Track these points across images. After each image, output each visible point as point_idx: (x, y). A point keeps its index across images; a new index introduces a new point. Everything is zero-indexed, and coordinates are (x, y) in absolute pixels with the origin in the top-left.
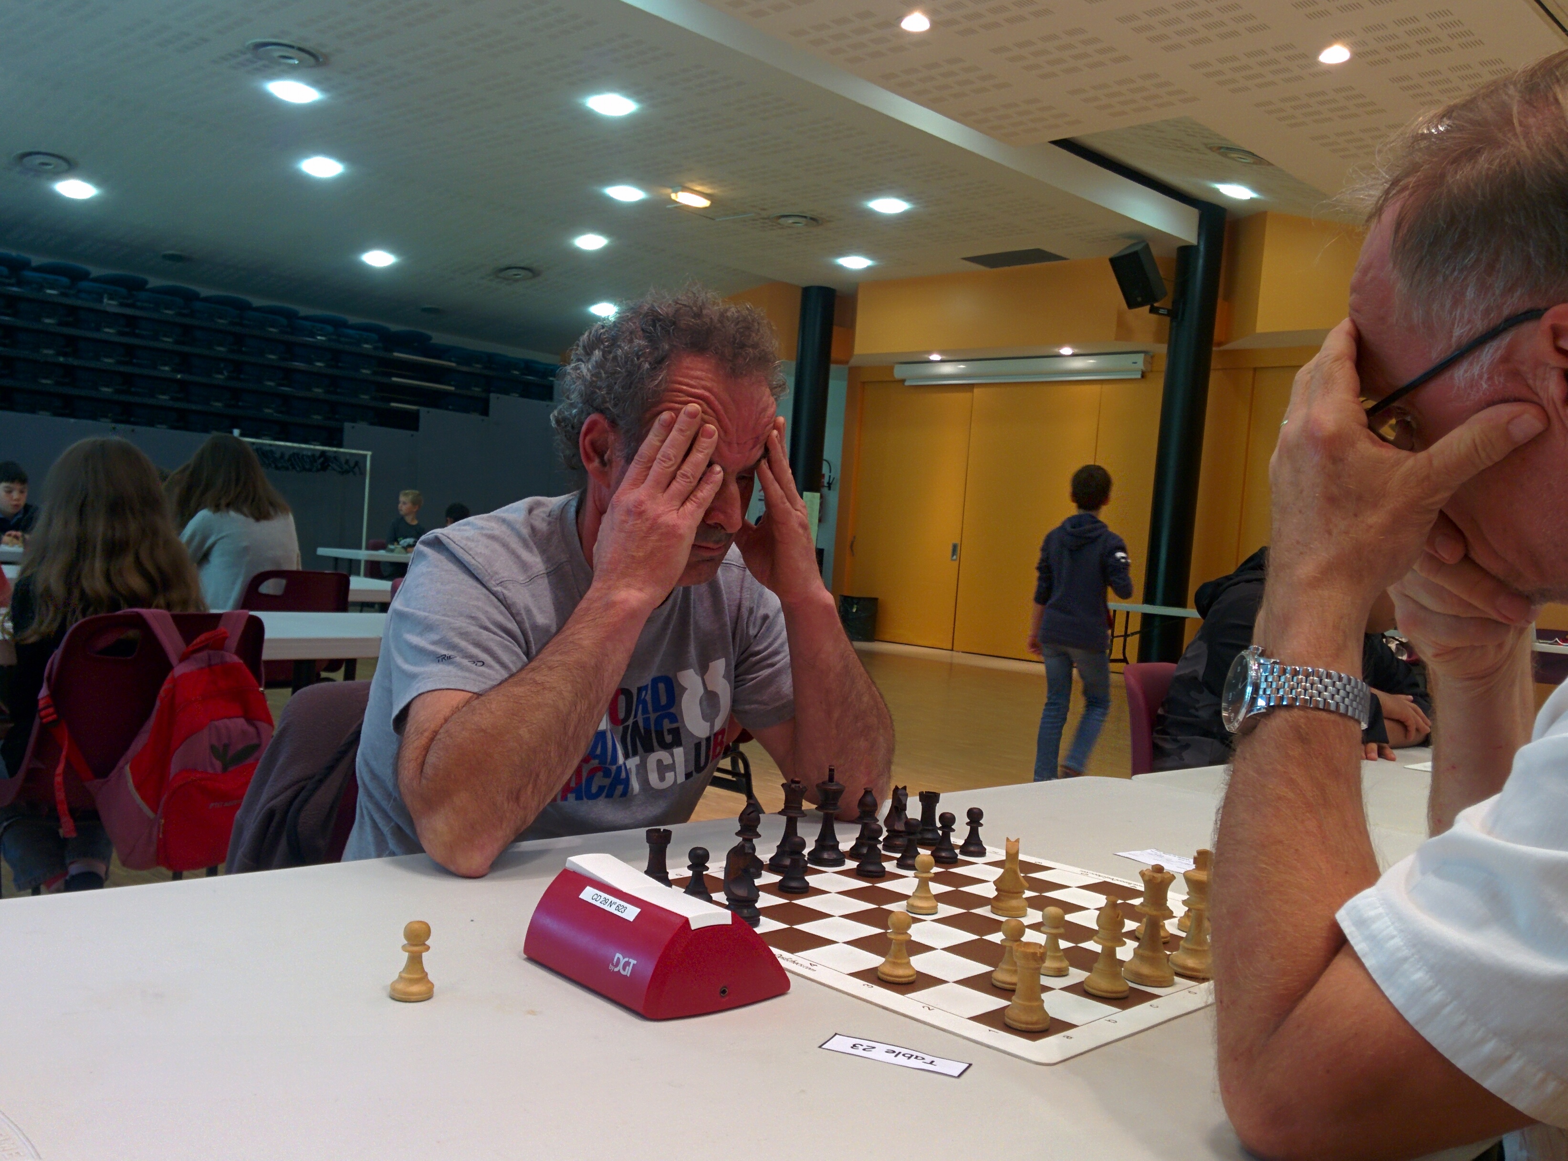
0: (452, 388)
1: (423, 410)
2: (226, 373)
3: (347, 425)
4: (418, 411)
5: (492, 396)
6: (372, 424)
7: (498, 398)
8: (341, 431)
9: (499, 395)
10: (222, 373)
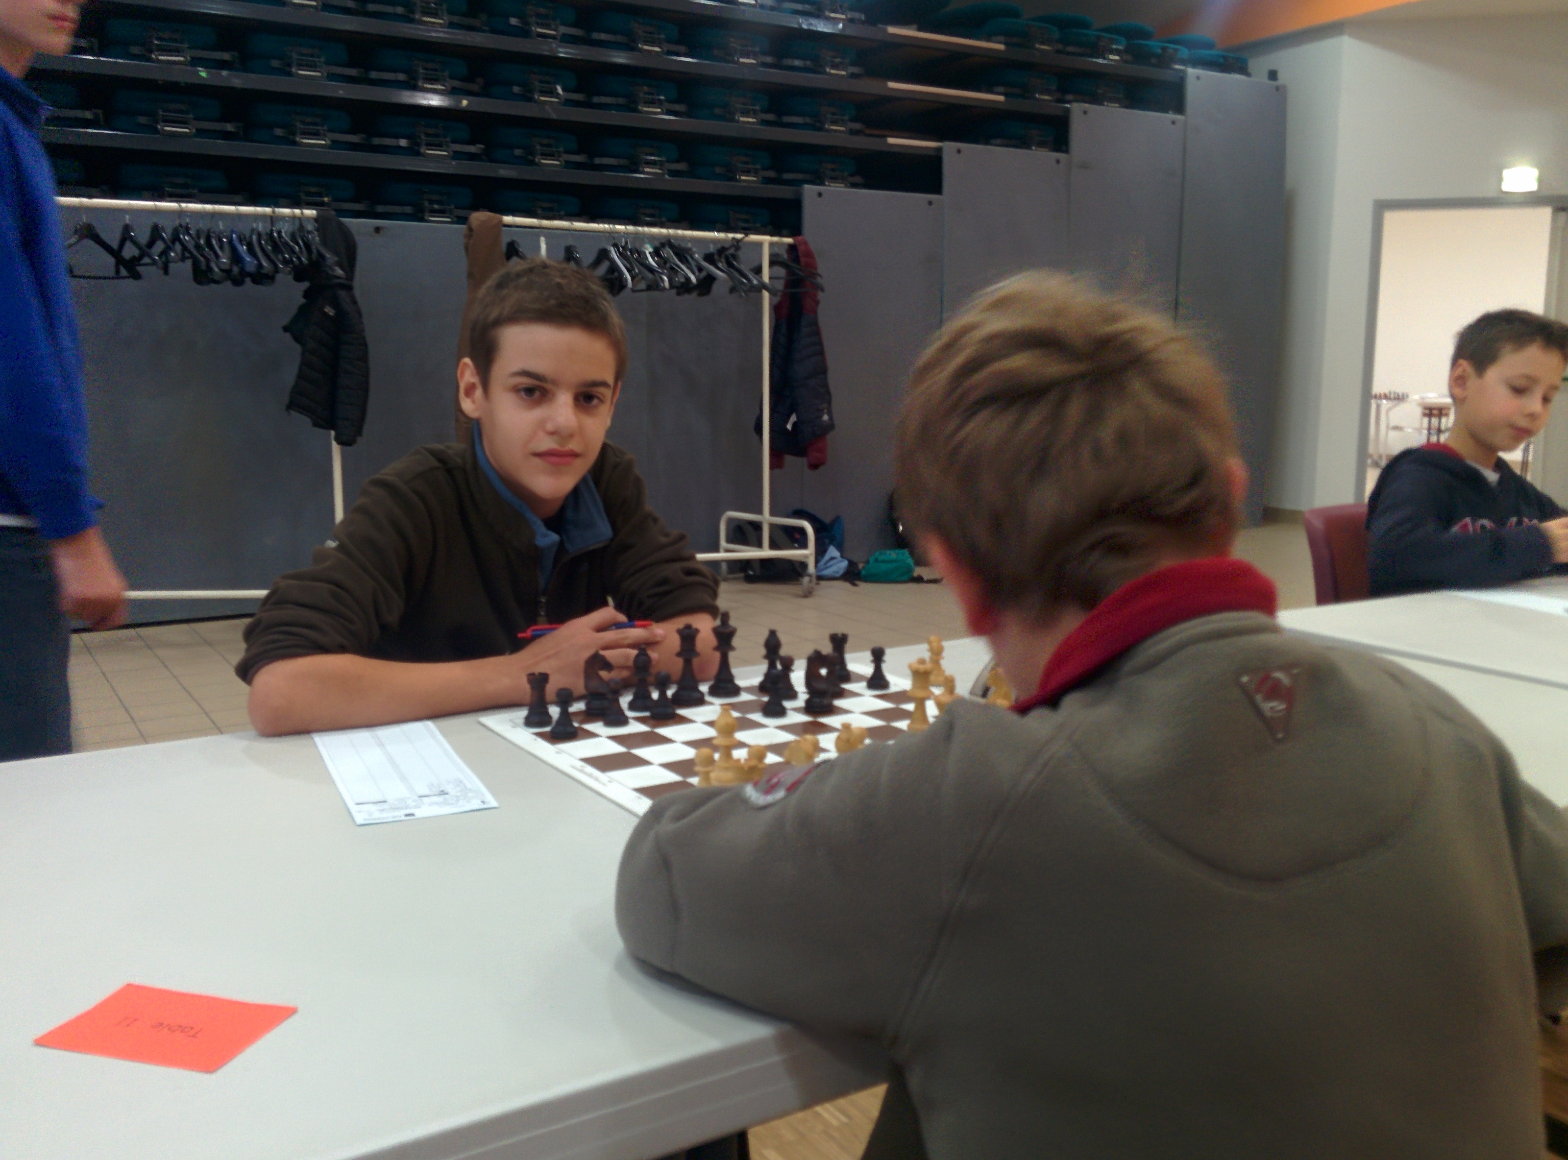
0: (1001, 98)
1: (949, 147)
2: (560, 90)
3: (809, 190)
4: (939, 150)
5: (1076, 109)
6: (854, 185)
7: (1085, 113)
8: (796, 205)
9: (1087, 106)
10: (552, 93)
